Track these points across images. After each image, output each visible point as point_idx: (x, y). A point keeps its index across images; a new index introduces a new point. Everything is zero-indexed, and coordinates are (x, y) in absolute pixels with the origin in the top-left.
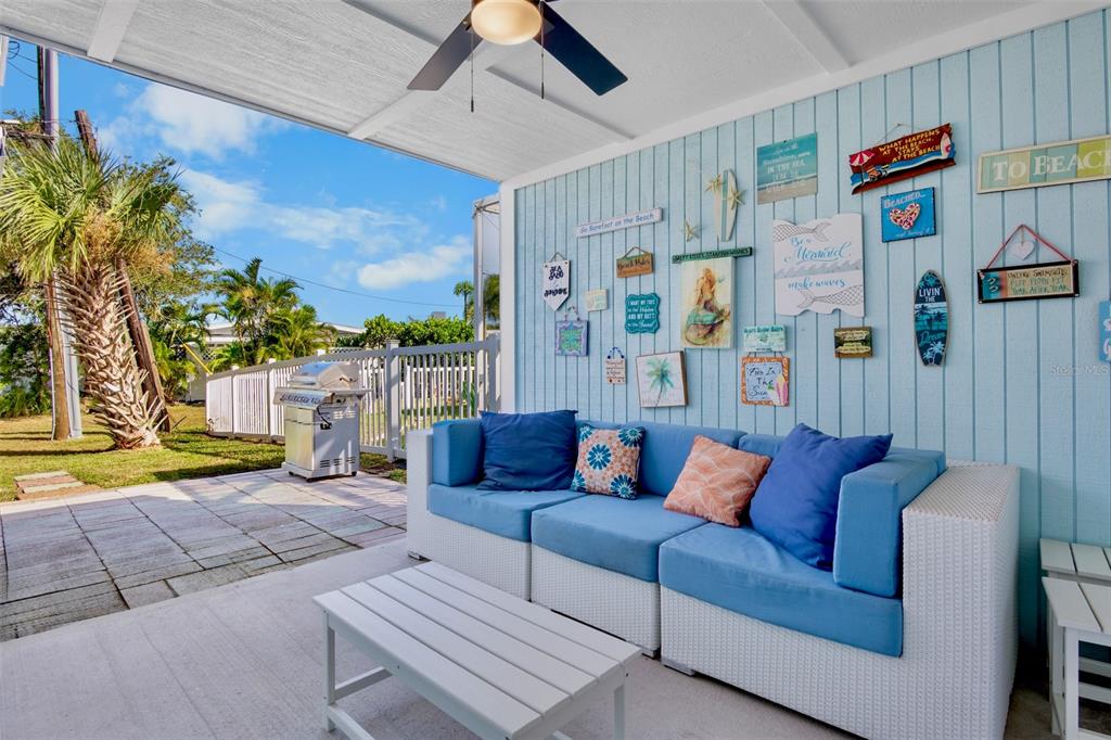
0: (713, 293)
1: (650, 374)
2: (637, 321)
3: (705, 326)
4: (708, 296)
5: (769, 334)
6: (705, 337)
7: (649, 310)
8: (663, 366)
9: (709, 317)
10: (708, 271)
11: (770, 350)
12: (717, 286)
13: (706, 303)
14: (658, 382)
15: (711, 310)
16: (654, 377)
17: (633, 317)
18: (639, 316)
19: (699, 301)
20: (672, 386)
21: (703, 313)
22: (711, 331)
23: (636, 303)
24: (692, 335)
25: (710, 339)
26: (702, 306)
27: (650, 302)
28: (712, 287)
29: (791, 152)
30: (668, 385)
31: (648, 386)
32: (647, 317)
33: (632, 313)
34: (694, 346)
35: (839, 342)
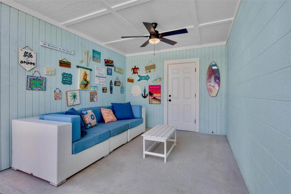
0: (86, 77)
1: (71, 96)
2: (66, 81)
3: (85, 85)
4: (85, 78)
5: (95, 87)
6: (85, 87)
7: (69, 78)
8: (75, 94)
9: (85, 83)
10: (85, 72)
11: (95, 91)
12: (87, 76)
13: (85, 79)
14: (73, 98)
15: (86, 81)
16: (72, 97)
17: (65, 79)
18: (67, 79)
19: (84, 79)
20: (77, 99)
21: (84, 81)
22: (86, 86)
23: (66, 75)
24: (82, 86)
25: (86, 88)
26: (84, 80)
27: (70, 76)
28: (86, 76)
29: (97, 54)
30: (76, 99)
31: (70, 100)
32: (69, 80)
33: (64, 78)
34: (82, 89)
35: (103, 90)
